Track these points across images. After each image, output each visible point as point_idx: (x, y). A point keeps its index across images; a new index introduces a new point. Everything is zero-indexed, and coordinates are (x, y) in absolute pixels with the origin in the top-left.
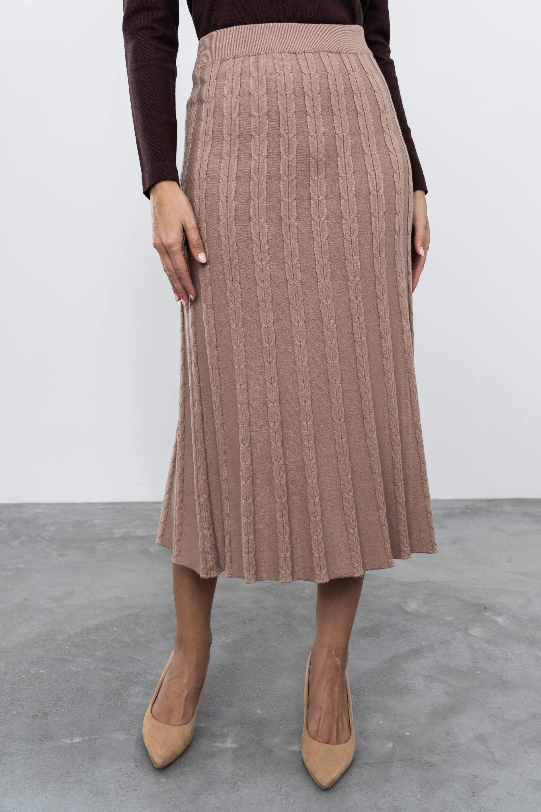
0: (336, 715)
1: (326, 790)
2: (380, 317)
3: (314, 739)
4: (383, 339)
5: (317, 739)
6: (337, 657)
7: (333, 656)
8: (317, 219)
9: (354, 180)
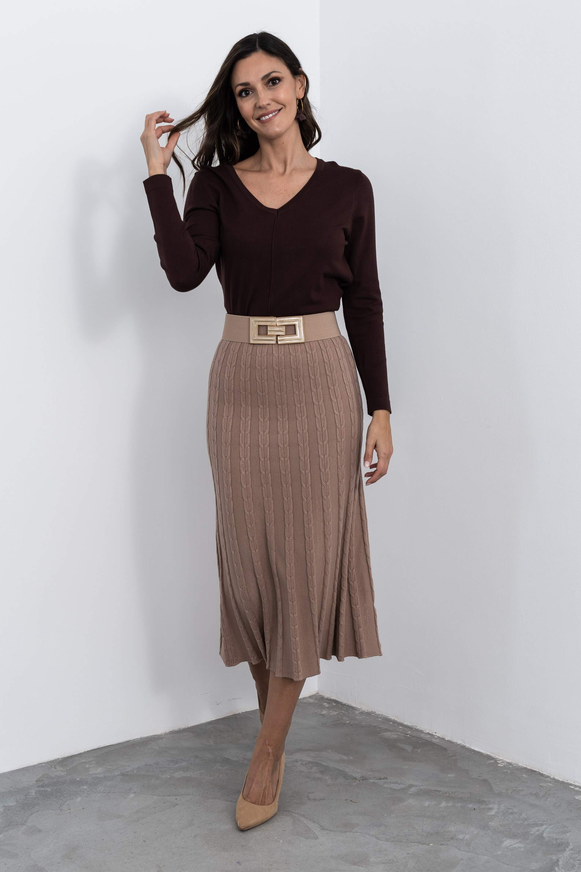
0: (264, 786)
1: (242, 830)
2: (324, 510)
3: (245, 799)
4: (325, 525)
5: (247, 800)
6: (269, 746)
7: (266, 745)
8: (282, 446)
9: (306, 421)
